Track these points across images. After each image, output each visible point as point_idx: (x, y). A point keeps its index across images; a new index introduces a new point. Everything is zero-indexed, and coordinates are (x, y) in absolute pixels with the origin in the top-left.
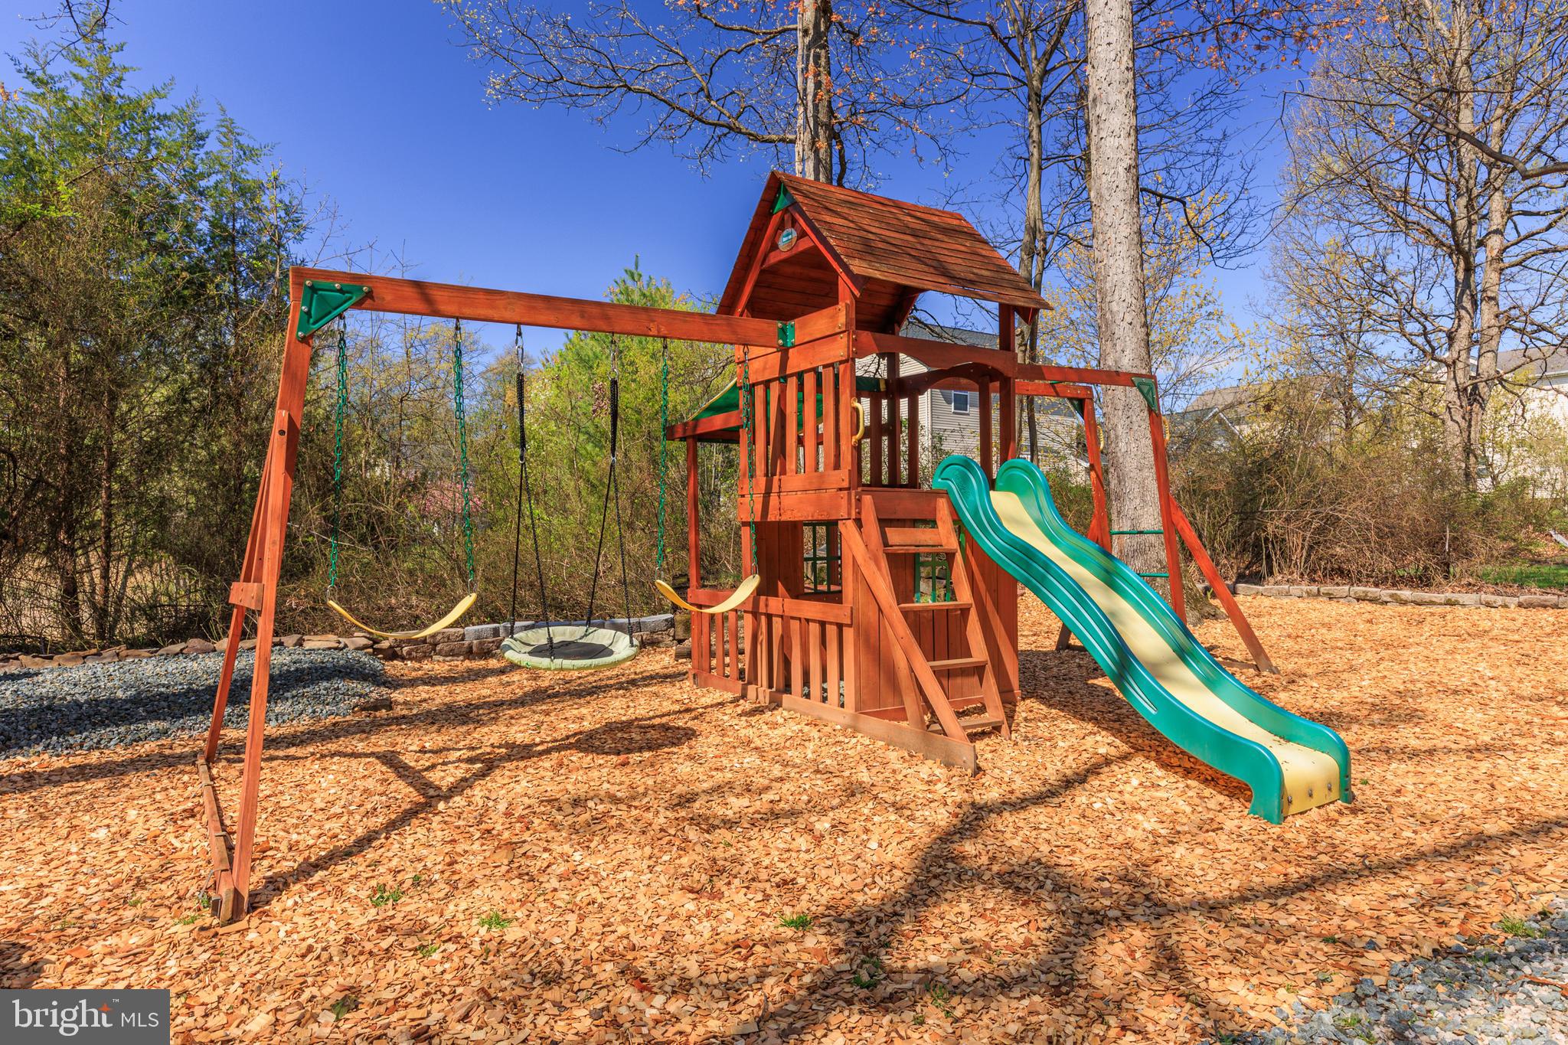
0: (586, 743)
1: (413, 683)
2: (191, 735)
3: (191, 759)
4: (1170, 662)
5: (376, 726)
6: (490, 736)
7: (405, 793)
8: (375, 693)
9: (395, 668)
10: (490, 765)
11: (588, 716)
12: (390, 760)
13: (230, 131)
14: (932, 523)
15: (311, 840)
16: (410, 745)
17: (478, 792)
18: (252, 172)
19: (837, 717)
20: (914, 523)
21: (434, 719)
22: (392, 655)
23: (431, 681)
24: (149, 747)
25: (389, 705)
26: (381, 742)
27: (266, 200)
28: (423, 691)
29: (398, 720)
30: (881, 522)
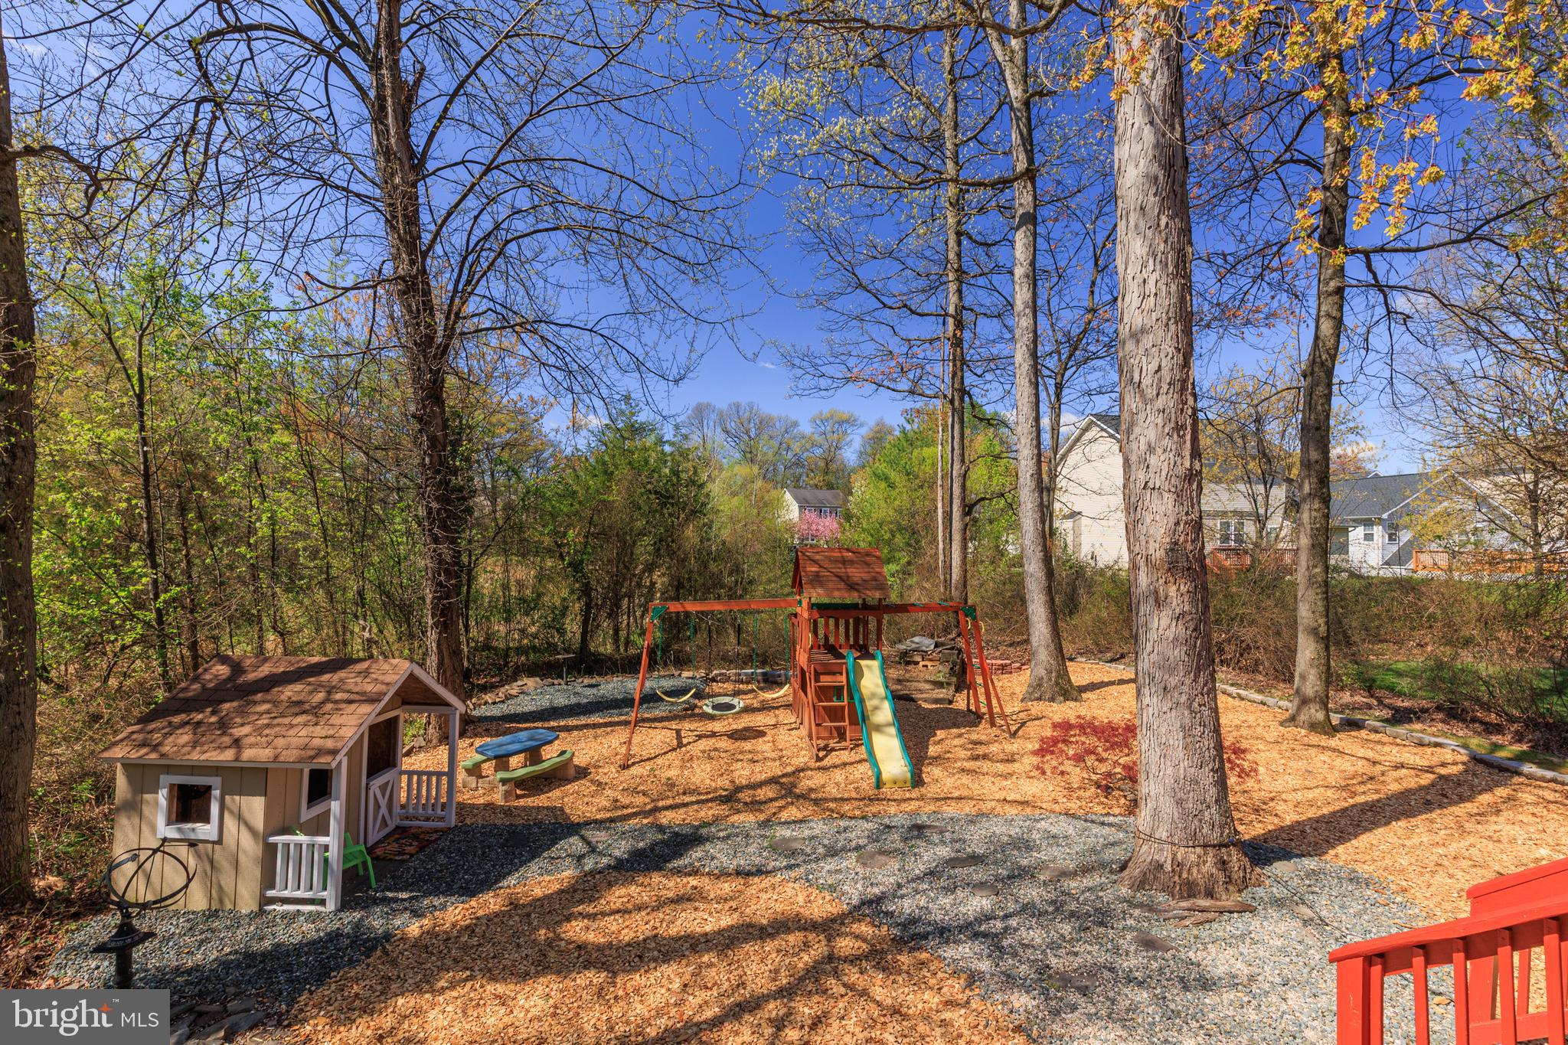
10: (700, 737)
14: (841, 673)
15: (645, 754)
17: (689, 747)
20: (834, 674)
30: (817, 675)
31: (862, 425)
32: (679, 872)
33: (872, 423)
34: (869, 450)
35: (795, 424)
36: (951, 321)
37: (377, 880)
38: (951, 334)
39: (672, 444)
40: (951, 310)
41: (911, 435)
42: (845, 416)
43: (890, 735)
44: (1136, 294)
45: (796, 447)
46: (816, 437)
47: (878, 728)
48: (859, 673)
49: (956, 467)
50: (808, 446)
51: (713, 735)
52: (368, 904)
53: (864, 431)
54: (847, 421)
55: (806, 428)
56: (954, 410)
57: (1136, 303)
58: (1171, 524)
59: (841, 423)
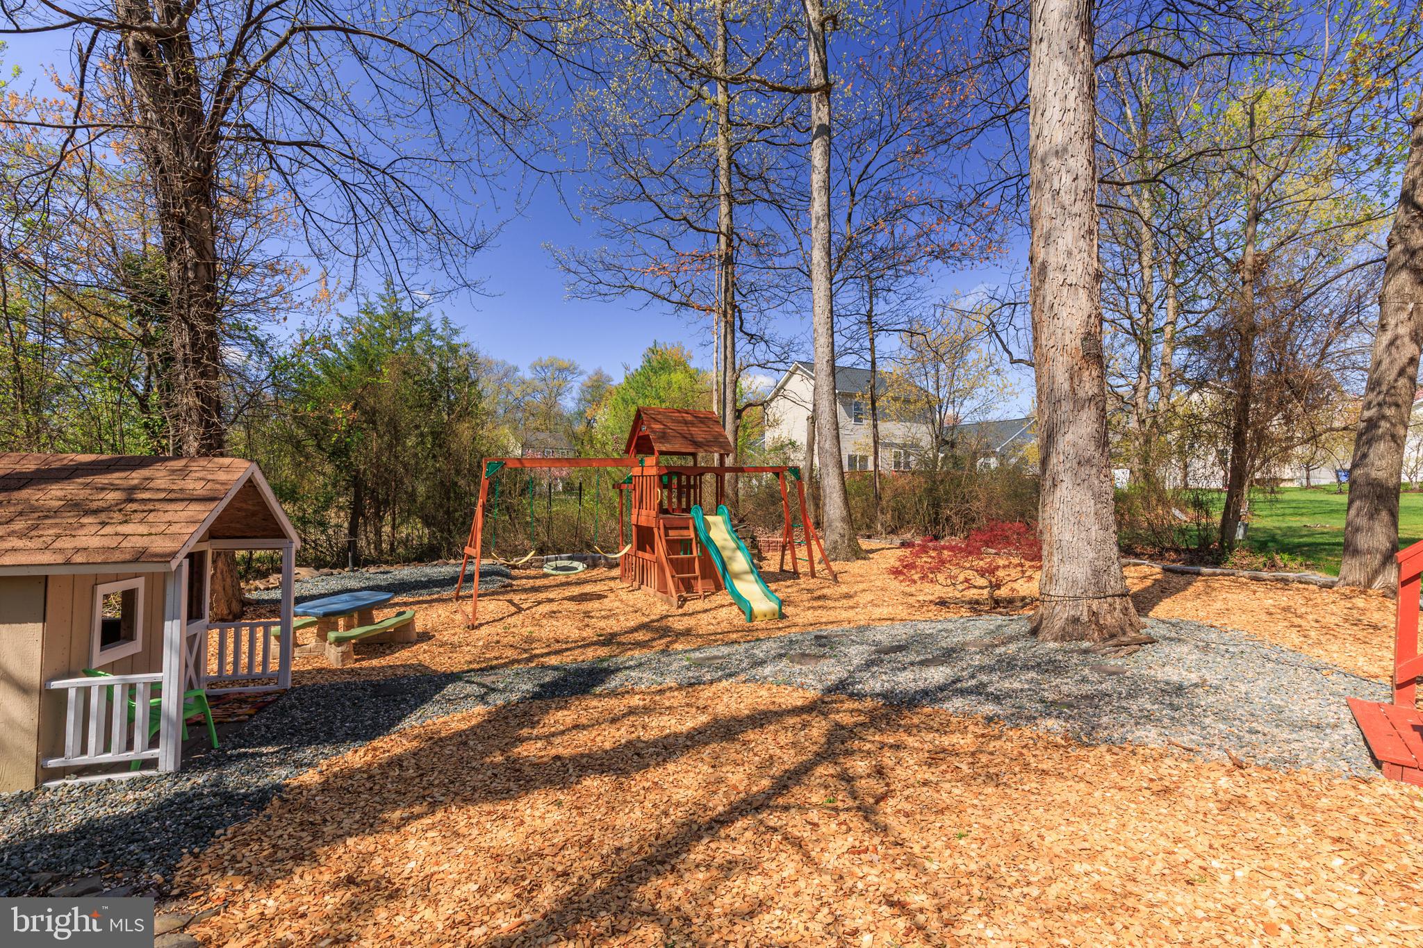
0: (571, 599)
1: (521, 578)
2: (448, 593)
3: (450, 600)
4: (746, 573)
5: (507, 592)
6: (542, 596)
7: (513, 609)
8: (507, 581)
9: (515, 572)
10: (539, 603)
11: (576, 591)
12: (510, 601)
13: (446, 321)
14: (687, 528)
15: (488, 618)
16: (516, 598)
17: (533, 610)
18: (456, 340)
19: (651, 591)
20: (681, 528)
21: (525, 590)
22: (514, 567)
23: (528, 578)
24: (435, 596)
25: (511, 585)
26: (508, 597)
27: (462, 351)
28: (524, 581)
29: (514, 591)
30: (666, 529)
31: (581, 373)
32: (613, 694)
33: (591, 372)
34: (589, 397)
35: (516, 369)
36: (723, 239)
37: (220, 741)
38: (723, 253)
39: (441, 338)
40: (724, 229)
41: (655, 364)
42: (566, 364)
43: (750, 582)
44: (1058, 108)
45: (517, 392)
46: (537, 382)
47: (737, 576)
48: (708, 526)
49: (729, 374)
50: (529, 390)
51: (551, 601)
52: (222, 761)
53: (584, 378)
54: (566, 369)
55: (526, 374)
56: (726, 322)
57: (1058, 115)
58: (1085, 317)
59: (561, 370)
